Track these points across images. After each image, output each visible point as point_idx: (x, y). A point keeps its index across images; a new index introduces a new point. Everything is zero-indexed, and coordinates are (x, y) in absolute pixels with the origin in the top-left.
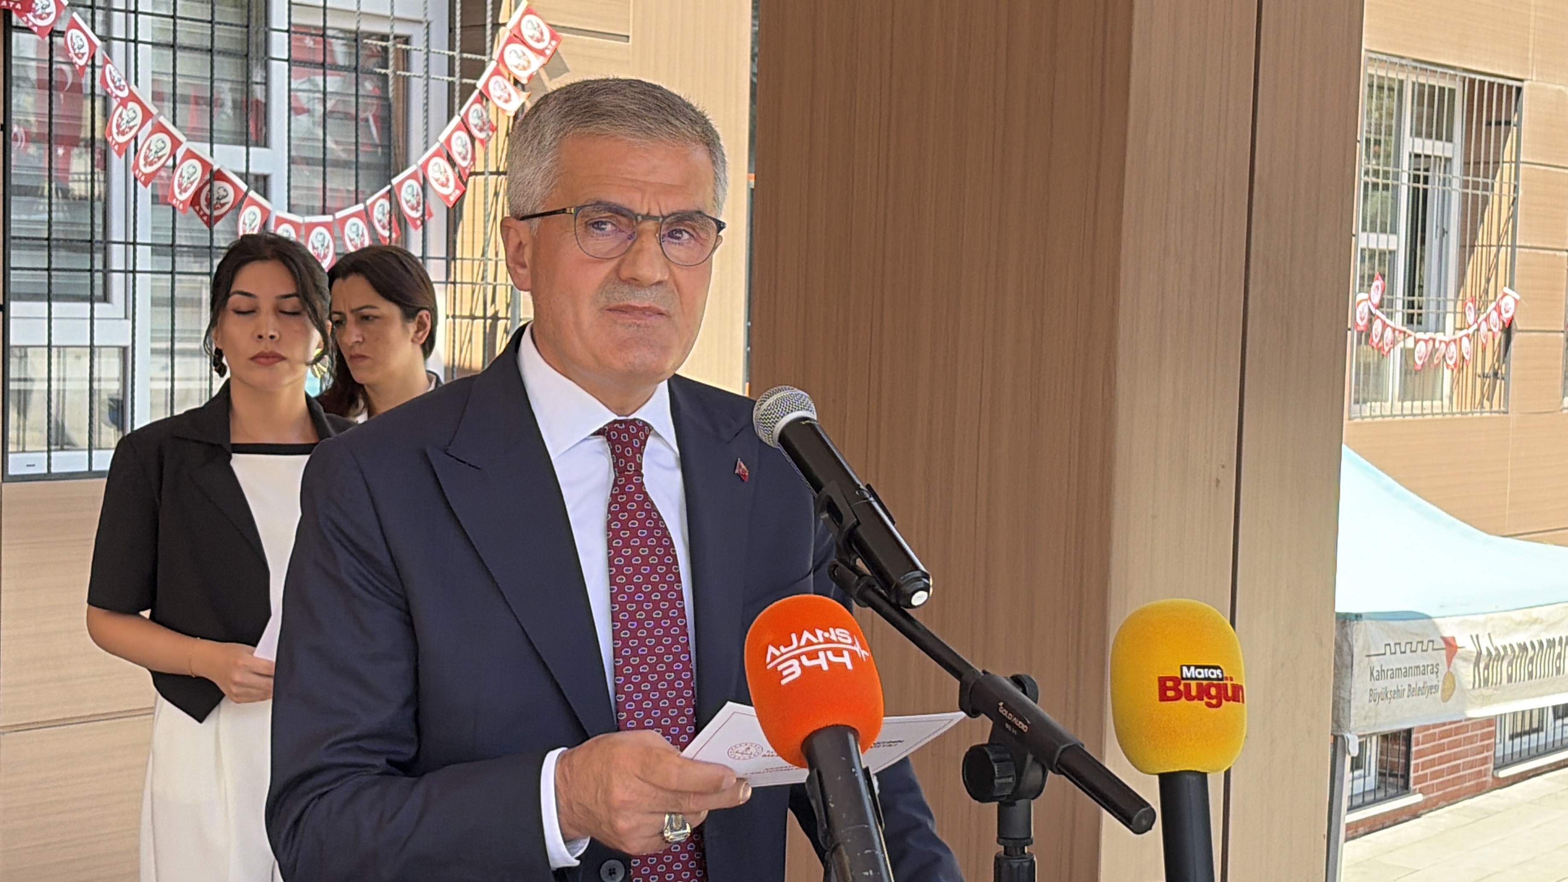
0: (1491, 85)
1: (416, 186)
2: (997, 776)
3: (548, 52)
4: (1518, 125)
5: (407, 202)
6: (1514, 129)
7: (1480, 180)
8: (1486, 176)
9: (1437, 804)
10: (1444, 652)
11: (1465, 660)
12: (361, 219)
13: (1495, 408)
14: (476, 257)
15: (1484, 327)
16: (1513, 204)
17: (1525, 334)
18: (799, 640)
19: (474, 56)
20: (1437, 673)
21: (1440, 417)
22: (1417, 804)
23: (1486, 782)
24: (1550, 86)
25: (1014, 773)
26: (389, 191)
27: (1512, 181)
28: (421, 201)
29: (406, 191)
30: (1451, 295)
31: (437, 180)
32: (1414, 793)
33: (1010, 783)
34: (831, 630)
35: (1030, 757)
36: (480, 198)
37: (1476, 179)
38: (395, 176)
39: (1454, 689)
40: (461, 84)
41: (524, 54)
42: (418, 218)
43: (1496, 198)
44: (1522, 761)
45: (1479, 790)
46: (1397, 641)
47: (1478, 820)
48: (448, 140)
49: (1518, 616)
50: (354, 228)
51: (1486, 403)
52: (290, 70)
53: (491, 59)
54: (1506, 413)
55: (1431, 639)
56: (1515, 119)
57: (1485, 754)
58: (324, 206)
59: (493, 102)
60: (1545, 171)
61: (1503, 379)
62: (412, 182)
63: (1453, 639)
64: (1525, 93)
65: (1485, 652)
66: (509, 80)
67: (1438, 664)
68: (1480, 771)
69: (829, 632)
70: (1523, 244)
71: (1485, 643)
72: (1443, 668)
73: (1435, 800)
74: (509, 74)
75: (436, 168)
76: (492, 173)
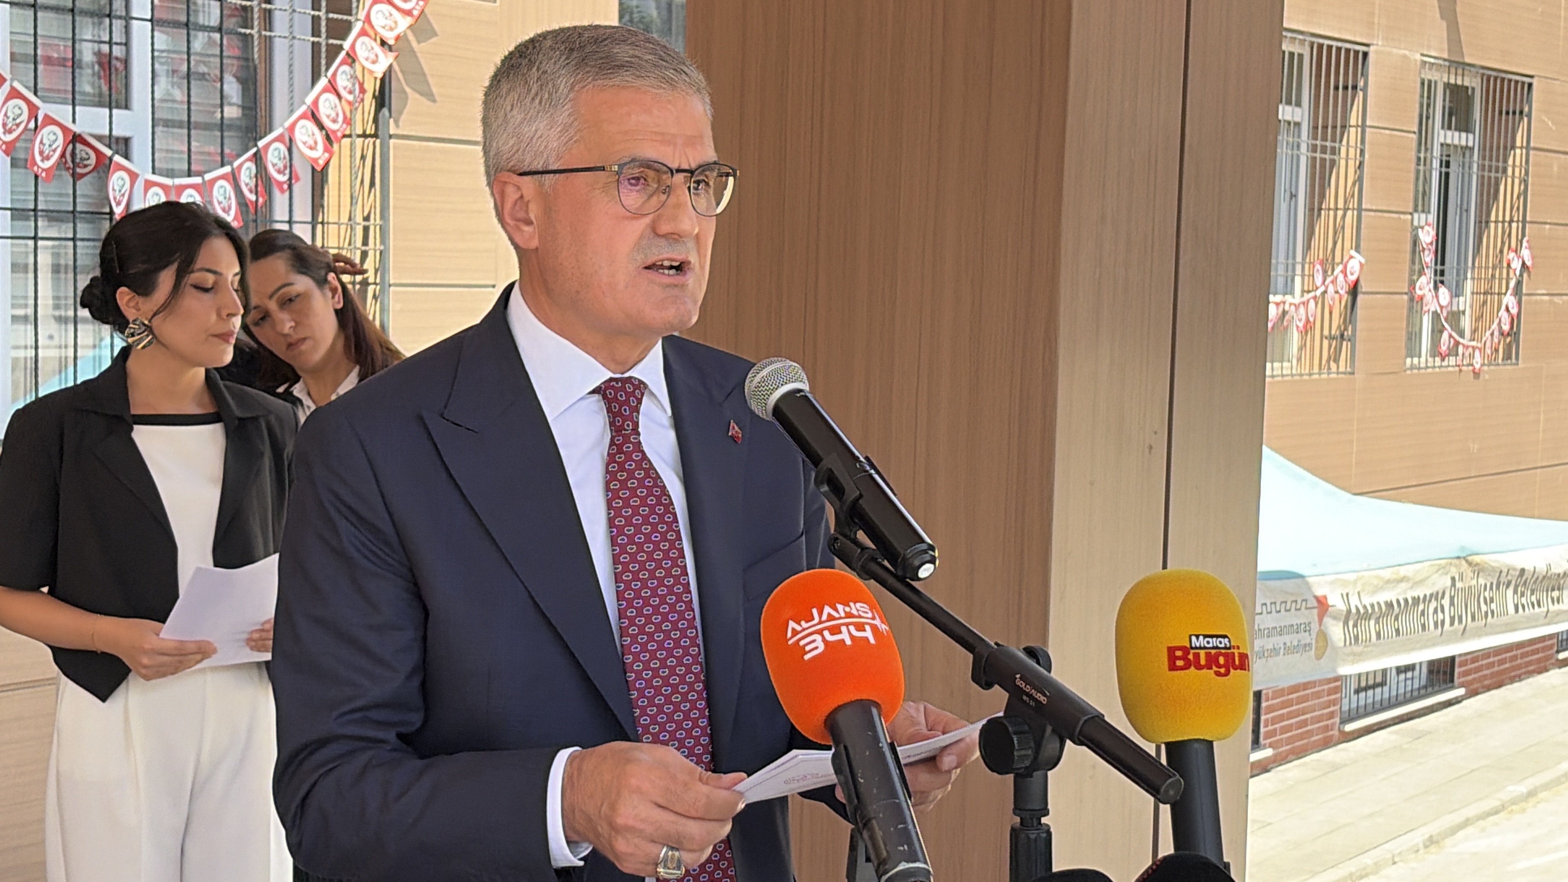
0: (1339, 49)
1: (283, 149)
2: (1017, 747)
3: (416, 13)
4: (1365, 90)
5: (274, 165)
6: (1361, 94)
7: (1328, 144)
8: (1334, 141)
9: (1286, 757)
10: (1315, 611)
11: (1335, 618)
12: (227, 180)
13: (1342, 369)
14: (342, 221)
15: (1331, 289)
16: (1359, 167)
17: (1371, 296)
18: (820, 614)
19: (340, 17)
20: (1310, 631)
21: (1289, 378)
22: (1267, 758)
23: (1332, 735)
24: (1395, 51)
25: (1032, 744)
26: (255, 154)
27: (1359, 145)
28: (288, 164)
29: (273, 154)
30: (1299, 258)
31: (305, 143)
32: (1265, 748)
33: (1028, 755)
34: (852, 604)
35: (1049, 729)
36: (346, 161)
37: (1324, 143)
38: (261, 138)
39: (1327, 646)
40: (327, 45)
41: (391, 15)
42: (285, 182)
43: (1343, 162)
44: (1367, 715)
45: (1327, 744)
46: (1273, 600)
47: (1326, 773)
48: (316, 102)
49: (1387, 574)
50: (222, 191)
51: (1332, 364)
52: (153, 30)
53: (357, 20)
54: (1353, 373)
55: (1305, 598)
56: (1361, 84)
57: (1332, 709)
58: (189, 169)
59: (360, 63)
60: (1390, 135)
61: (1349, 340)
62: (277, 145)
63: (1325, 597)
64: (1371, 58)
65: (1354, 610)
66: (375, 40)
67: (1310, 623)
68: (1327, 726)
69: (849, 606)
70: (1369, 207)
71: (1354, 601)
72: (1315, 627)
73: (1284, 754)
74: (376, 35)
75: (304, 130)
76: (359, 136)
